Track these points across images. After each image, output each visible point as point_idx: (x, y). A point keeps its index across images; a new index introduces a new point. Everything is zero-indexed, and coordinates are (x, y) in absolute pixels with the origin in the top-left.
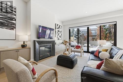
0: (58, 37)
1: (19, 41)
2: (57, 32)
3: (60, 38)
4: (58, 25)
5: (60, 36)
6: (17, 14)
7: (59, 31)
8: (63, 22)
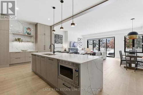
0: (80, 46)
1: (63, 48)
2: (79, 43)
3: (81, 47)
4: (79, 38)
5: (81, 46)
6: (63, 38)
7: (80, 42)
8: (83, 36)
